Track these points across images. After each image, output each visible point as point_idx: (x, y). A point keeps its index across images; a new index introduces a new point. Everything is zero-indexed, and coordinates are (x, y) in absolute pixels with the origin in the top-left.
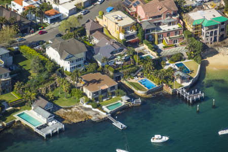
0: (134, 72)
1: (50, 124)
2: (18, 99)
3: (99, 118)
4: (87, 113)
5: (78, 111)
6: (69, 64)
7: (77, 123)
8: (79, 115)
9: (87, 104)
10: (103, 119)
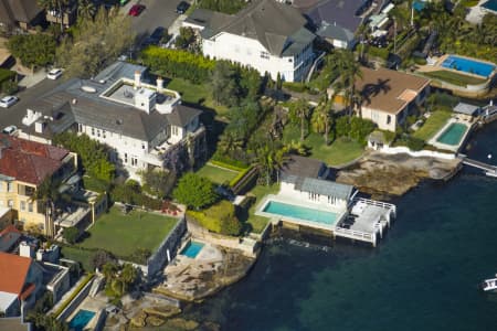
0: (419, 47)
1: (356, 210)
2: (241, 174)
3: (447, 171)
4: (408, 164)
5: (381, 167)
6: (292, 64)
7: (405, 194)
8: (391, 175)
9: (392, 145)
10: (455, 169)
